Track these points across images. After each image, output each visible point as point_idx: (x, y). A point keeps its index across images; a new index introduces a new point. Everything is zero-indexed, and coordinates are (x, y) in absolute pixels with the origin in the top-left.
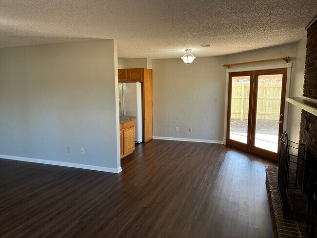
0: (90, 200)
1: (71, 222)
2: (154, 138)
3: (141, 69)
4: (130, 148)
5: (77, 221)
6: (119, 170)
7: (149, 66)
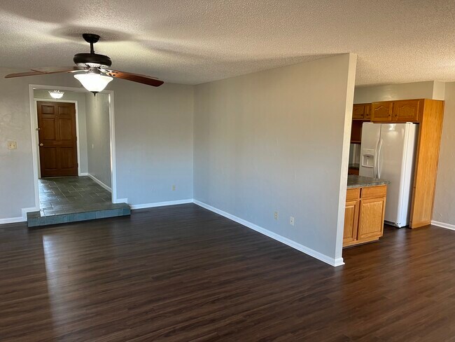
0: (272, 294)
1: (233, 314)
2: (434, 223)
3: (418, 100)
4: (371, 232)
5: (240, 317)
6: (338, 262)
7: (437, 95)
